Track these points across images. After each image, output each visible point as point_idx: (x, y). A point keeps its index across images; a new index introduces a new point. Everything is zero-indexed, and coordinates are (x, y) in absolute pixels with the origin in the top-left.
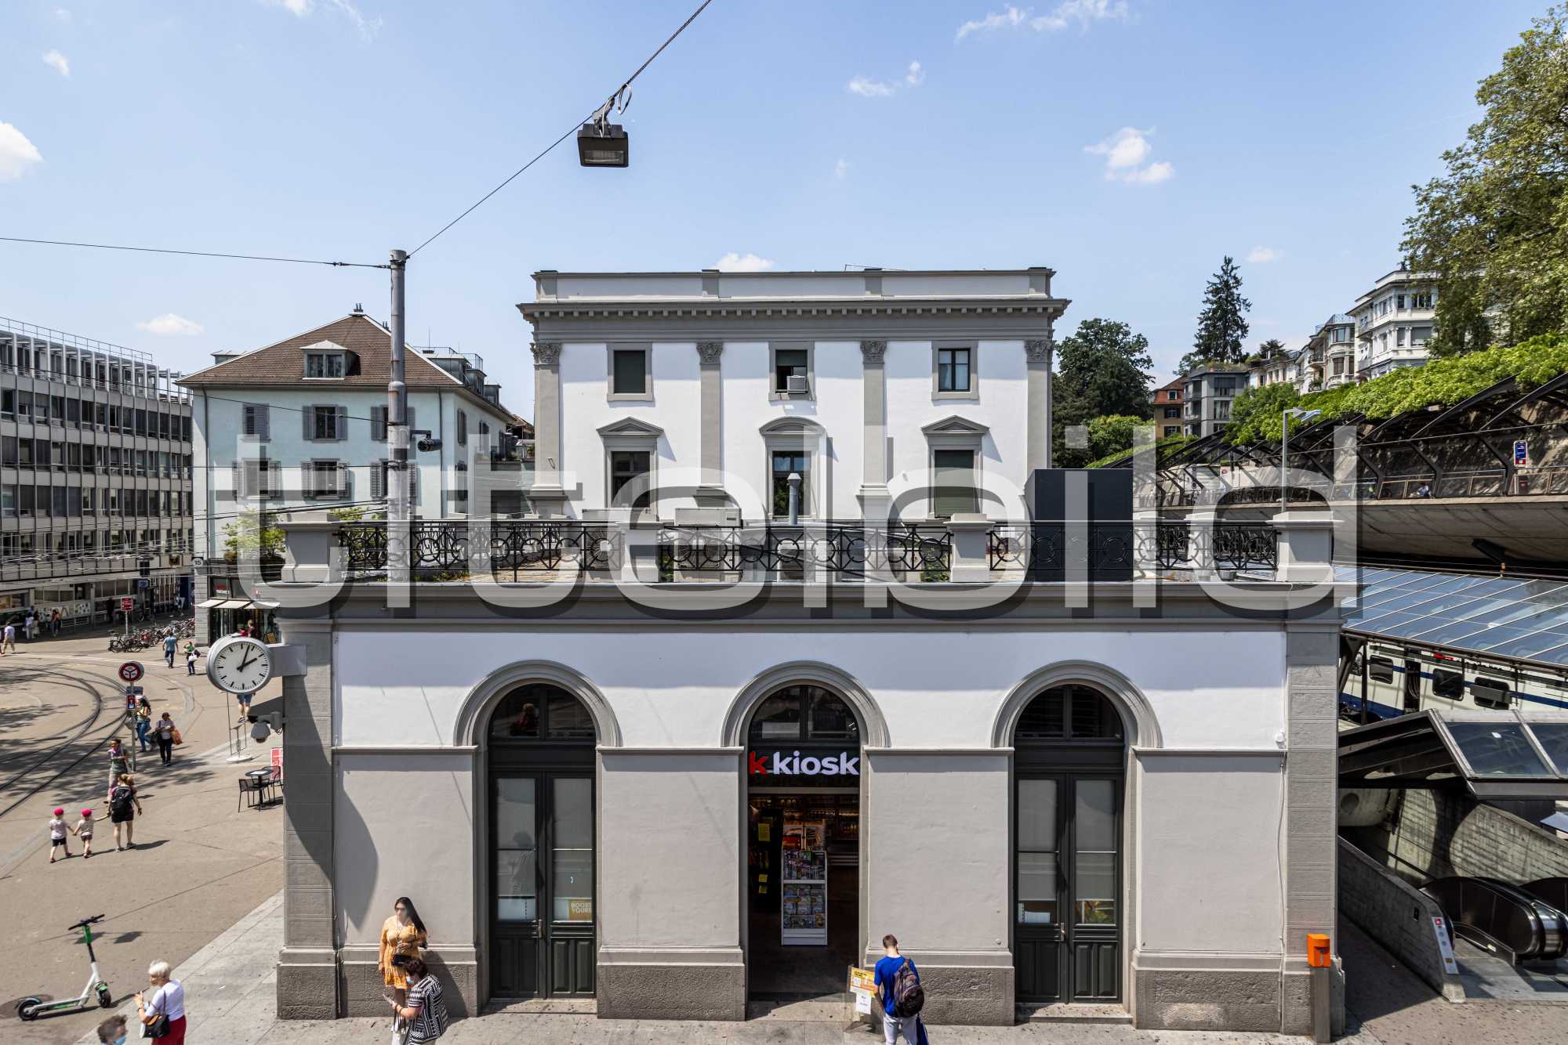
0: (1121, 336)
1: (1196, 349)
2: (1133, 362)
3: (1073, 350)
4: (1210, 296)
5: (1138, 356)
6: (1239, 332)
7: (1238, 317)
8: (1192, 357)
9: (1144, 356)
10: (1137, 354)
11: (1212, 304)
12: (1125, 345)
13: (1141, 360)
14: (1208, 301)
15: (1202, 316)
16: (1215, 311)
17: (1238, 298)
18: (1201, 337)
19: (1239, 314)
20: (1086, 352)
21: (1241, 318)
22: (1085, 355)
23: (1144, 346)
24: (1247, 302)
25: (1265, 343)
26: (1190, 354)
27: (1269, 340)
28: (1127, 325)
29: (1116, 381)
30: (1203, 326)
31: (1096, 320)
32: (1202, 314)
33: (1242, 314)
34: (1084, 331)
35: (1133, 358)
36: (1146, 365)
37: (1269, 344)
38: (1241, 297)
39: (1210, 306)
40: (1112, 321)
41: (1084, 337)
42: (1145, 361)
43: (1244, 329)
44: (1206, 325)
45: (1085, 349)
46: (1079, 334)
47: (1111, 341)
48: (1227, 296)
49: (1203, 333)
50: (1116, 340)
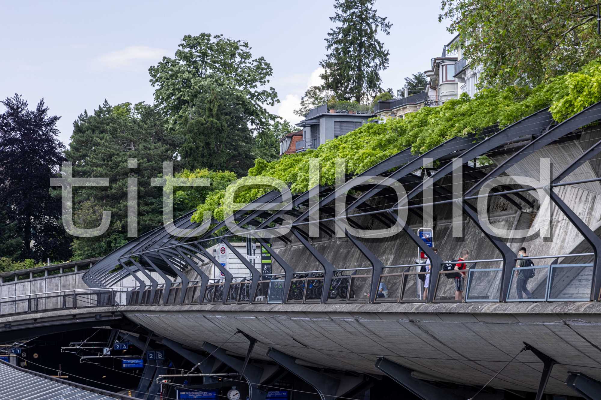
0: (238, 59)
1: (322, 82)
2: (253, 96)
3: (172, 76)
4: (339, 11)
5: (260, 88)
6: (377, 61)
7: (376, 41)
8: (318, 93)
9: (267, 88)
10: (258, 84)
11: (345, 21)
12: (243, 71)
13: (264, 92)
14: (338, 17)
15: (330, 38)
16: (346, 32)
17: (374, 16)
18: (329, 65)
19: (377, 36)
20: (189, 80)
21: (379, 43)
22: (187, 83)
23: (267, 74)
24: (386, 22)
25: (412, 77)
26: (315, 88)
27: (416, 73)
28: (246, 45)
29: (215, 121)
30: (330, 51)
31: (203, 35)
32: (329, 34)
33: (380, 36)
34: (187, 50)
35: (252, 90)
36: (269, 100)
37: (416, 78)
38: (377, 14)
39: (340, 24)
40: (225, 36)
41: (187, 57)
42: (268, 95)
43: (384, 56)
44: (337, 49)
45: (186, 75)
46: (179, 54)
47: (224, 65)
48: (362, 12)
49: (332, 60)
50: (231, 65)
